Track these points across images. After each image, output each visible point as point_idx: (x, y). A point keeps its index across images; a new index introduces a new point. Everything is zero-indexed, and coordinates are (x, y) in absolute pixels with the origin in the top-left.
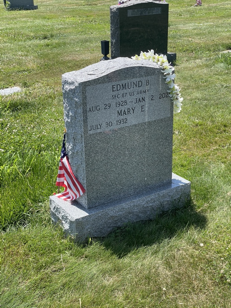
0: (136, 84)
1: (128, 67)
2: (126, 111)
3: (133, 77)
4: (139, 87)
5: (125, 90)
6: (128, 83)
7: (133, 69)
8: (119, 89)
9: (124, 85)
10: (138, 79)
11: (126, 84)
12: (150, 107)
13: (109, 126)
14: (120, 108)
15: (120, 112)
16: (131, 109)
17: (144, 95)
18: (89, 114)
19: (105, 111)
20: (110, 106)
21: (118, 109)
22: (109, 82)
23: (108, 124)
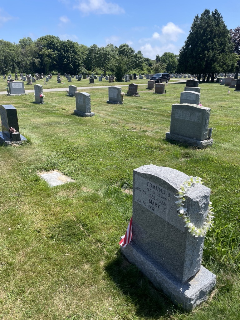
0: (161, 191)
1: (158, 176)
2: (154, 203)
3: (160, 185)
4: (163, 193)
5: (154, 189)
6: (156, 187)
8: (151, 186)
9: (154, 186)
10: (163, 189)
12: (170, 213)
14: (151, 199)
15: (151, 201)
16: (157, 205)
17: (166, 201)
18: (135, 189)
19: (143, 194)
20: (146, 193)
21: (150, 198)
22: (146, 179)
23: (144, 203)
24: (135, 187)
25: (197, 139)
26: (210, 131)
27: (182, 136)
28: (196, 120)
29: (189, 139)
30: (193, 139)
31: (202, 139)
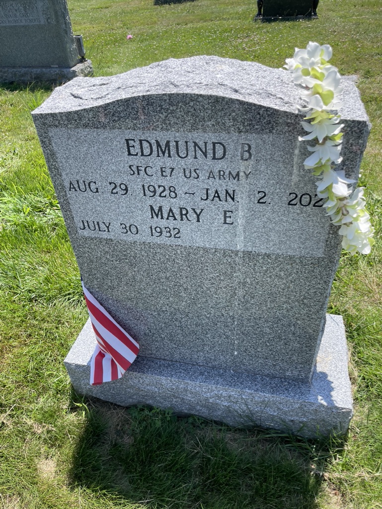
0: (204, 150)
1: (174, 91)
2: (176, 211)
3: (194, 128)
4: (214, 158)
6: (177, 142)
7: (192, 101)
8: (147, 151)
9: (163, 144)
10: (211, 137)
11: (168, 142)
12: (254, 220)
13: (129, 232)
14: (157, 202)
15: (156, 209)
16: (191, 212)
17: (231, 185)
18: (71, 194)
19: (113, 197)
20: (126, 189)
21: (150, 202)
22: (114, 128)
23: (127, 229)
24: (67, 184)
25: (60, 67)
26: (79, 40)
27: (26, 67)
28: (43, 21)
29: (44, 70)
30: (50, 67)
31: (72, 63)
